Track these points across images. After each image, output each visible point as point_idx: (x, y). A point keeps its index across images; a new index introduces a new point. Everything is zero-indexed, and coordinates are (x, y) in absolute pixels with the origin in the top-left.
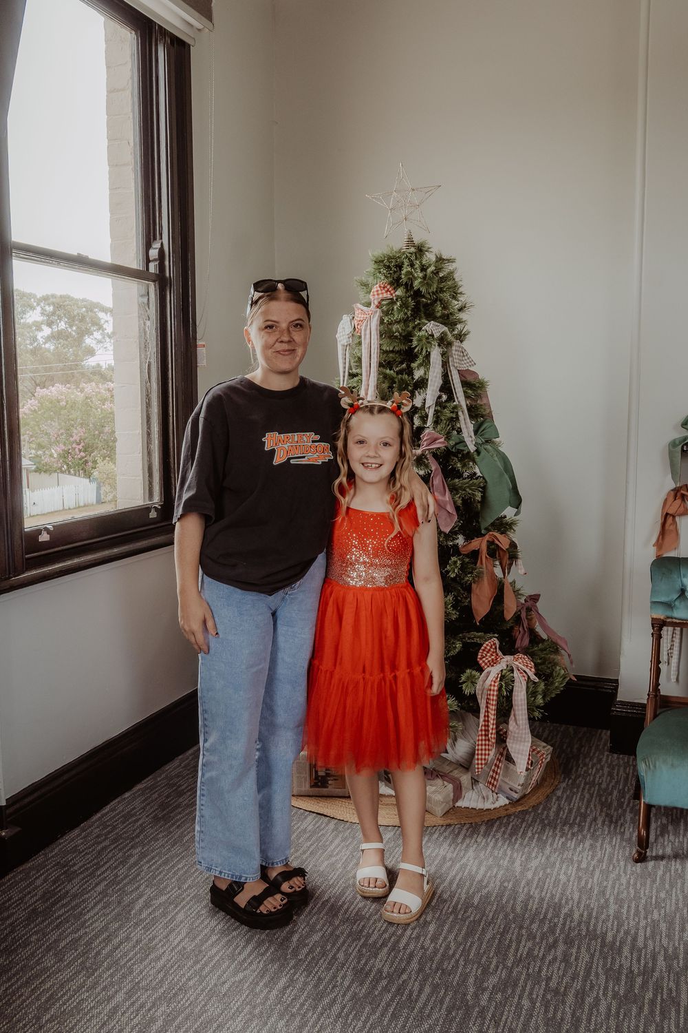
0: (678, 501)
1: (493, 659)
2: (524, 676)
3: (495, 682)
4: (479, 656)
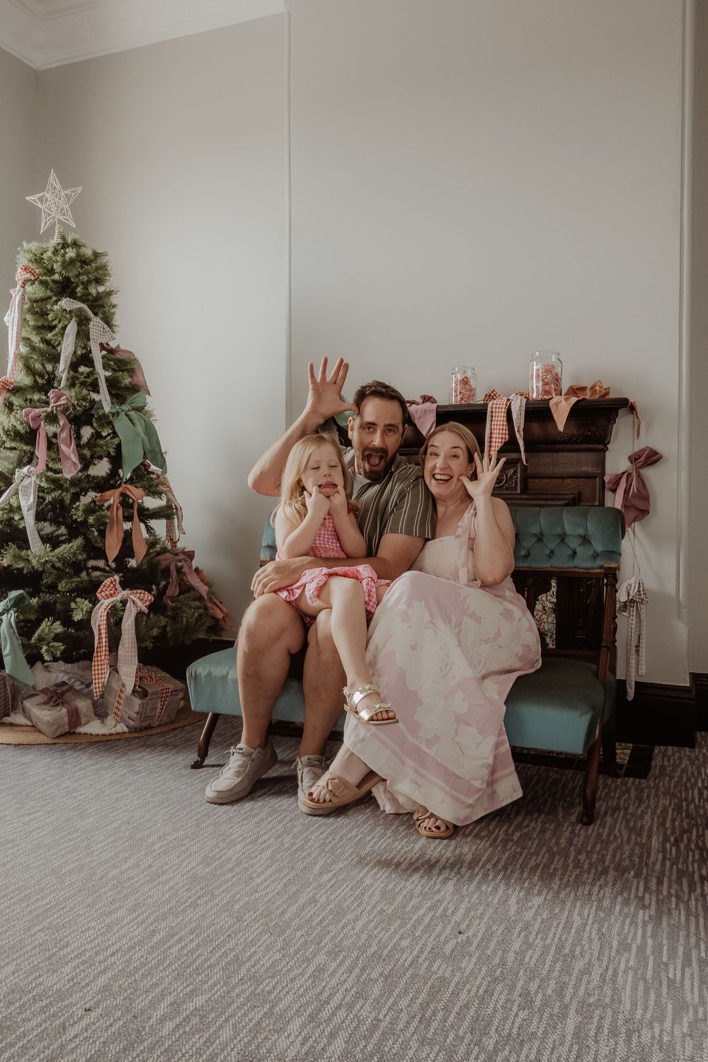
1: (111, 593)
2: (136, 608)
4: (99, 591)
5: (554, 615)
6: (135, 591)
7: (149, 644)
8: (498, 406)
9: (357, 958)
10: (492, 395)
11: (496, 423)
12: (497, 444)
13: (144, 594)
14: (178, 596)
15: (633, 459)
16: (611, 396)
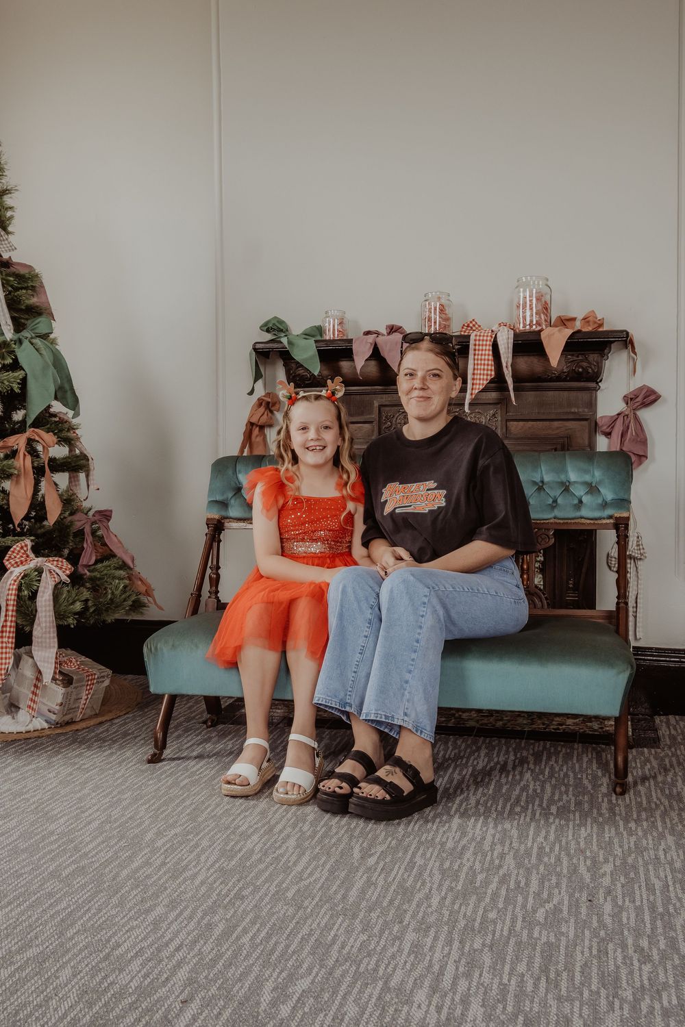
0: (262, 409)
1: (21, 561)
2: (54, 578)
3: (15, 581)
4: (6, 558)
5: (541, 576)
6: (51, 559)
7: (71, 621)
8: (481, 338)
9: (450, 933)
10: (471, 325)
11: (480, 357)
12: (481, 382)
13: (62, 562)
14: (97, 562)
15: (628, 399)
16: (605, 328)
